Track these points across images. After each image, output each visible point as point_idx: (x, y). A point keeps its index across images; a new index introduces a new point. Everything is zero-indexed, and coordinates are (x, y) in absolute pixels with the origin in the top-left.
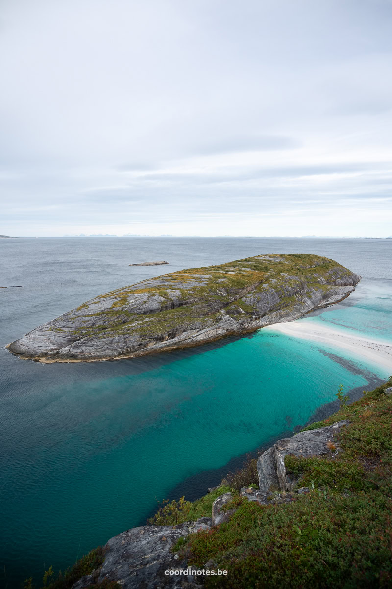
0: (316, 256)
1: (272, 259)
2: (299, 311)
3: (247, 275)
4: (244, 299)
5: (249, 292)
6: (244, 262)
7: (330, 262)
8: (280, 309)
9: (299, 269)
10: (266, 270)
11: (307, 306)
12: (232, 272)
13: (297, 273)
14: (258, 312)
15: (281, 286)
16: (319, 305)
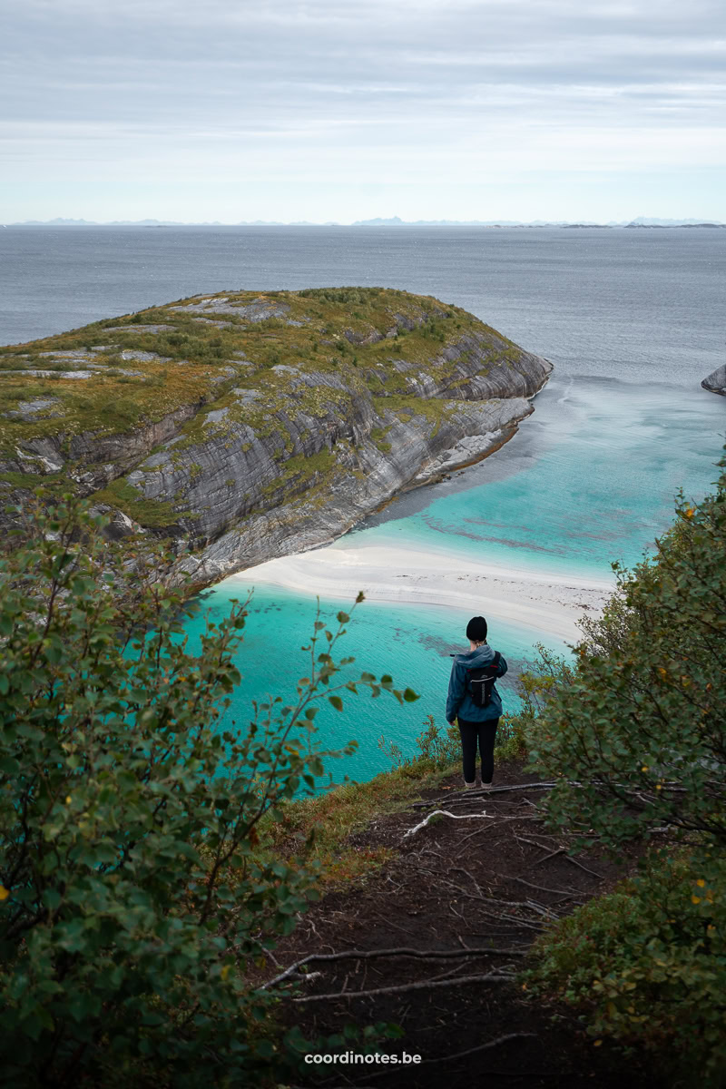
0: (398, 293)
1: (241, 310)
2: (349, 502)
3: (143, 377)
4: (135, 476)
5: (155, 449)
6: (131, 329)
7: (449, 315)
8: (279, 504)
9: (340, 347)
10: (218, 355)
11: (378, 484)
12: (81, 373)
13: (335, 363)
14: (197, 522)
15: (278, 416)
16: (420, 476)
